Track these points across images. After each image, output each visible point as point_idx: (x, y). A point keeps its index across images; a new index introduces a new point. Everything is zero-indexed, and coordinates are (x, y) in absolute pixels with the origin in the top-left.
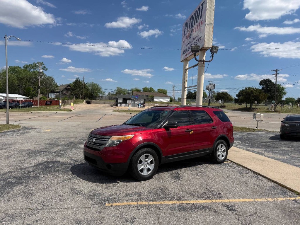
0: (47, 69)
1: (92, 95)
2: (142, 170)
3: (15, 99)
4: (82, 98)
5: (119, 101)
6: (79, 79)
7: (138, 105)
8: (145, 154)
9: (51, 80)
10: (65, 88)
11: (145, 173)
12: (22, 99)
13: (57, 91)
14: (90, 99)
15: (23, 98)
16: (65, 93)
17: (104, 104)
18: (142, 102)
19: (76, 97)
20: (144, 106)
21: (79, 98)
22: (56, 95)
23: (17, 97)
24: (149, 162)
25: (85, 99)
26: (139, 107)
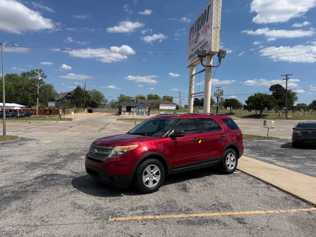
0: (46, 77)
1: (94, 103)
2: (147, 182)
3: (12, 108)
4: (83, 107)
6: (79, 86)
7: (143, 114)
8: (151, 165)
9: (50, 87)
10: (65, 97)
11: (151, 185)
12: (20, 108)
13: (57, 99)
14: (92, 108)
16: (65, 101)
17: (107, 112)
18: (147, 110)
19: (77, 106)
20: (149, 114)
21: (80, 106)
22: (56, 104)
23: (14, 107)
24: (154, 173)
25: (86, 107)
26: (143, 116)
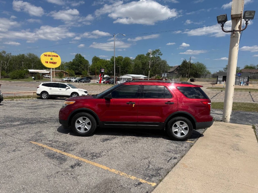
0: (162, 54)
1: (197, 74)
3: (139, 78)
4: (187, 77)
5: (219, 79)
7: (241, 83)
10: (176, 69)
13: (169, 71)
14: (195, 77)
15: (144, 77)
16: (176, 73)
17: (208, 82)
18: (246, 80)
19: (183, 76)
20: (247, 84)
21: (185, 76)
22: (167, 75)
23: (140, 77)
25: (189, 77)
26: (241, 85)
